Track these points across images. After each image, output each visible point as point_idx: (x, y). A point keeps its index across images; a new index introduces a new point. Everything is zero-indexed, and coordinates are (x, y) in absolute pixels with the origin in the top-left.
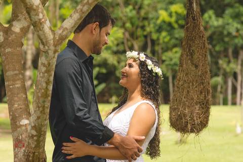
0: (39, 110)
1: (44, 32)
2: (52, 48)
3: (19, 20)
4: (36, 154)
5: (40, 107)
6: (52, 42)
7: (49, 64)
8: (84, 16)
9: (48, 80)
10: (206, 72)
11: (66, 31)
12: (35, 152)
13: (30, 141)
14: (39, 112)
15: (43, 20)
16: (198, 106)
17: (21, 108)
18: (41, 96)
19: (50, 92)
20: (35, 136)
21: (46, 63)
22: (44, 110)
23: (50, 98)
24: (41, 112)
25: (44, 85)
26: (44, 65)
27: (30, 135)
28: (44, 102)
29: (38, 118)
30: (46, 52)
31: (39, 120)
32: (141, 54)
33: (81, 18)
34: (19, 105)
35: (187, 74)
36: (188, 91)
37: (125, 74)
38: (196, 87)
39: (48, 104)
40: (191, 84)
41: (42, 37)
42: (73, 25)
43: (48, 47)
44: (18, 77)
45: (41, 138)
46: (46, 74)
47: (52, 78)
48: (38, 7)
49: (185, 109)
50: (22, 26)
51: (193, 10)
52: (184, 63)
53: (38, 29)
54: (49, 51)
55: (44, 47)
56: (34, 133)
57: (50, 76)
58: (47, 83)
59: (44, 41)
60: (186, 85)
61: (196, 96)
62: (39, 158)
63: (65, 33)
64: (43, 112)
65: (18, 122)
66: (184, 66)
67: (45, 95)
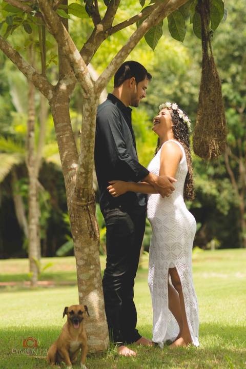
0: (85, 149)
1: (85, 82)
2: (93, 95)
3: (66, 79)
4: (86, 190)
5: (86, 147)
6: (93, 90)
7: (92, 109)
8: (118, 67)
9: (92, 122)
10: (221, 106)
11: (104, 80)
12: (84, 189)
13: (79, 179)
14: (85, 151)
15: (84, 72)
16: (217, 133)
17: (71, 154)
18: (87, 138)
19: (94, 134)
20: (84, 173)
21: (89, 108)
22: (89, 149)
23: (94, 139)
24: (87, 151)
25: (89, 127)
26: (87, 110)
27: (80, 173)
28: (89, 142)
29: (85, 157)
30: (89, 99)
31: (87, 158)
32: (173, 104)
33: (116, 69)
34: (69, 151)
35: (206, 109)
36: (208, 123)
37: (158, 121)
38: (214, 119)
39: (93, 144)
40: (209, 117)
41: (85, 86)
42: (109, 75)
43: (90, 94)
44: (66, 128)
45: (89, 175)
46: (89, 118)
47: (95, 122)
48: (79, 61)
49: (206, 137)
50: (68, 84)
51: (208, 56)
52: (203, 100)
53: (81, 80)
54: (91, 98)
55: (87, 95)
56: (83, 170)
57: (93, 119)
58: (91, 126)
59: (86, 89)
60: (205, 118)
61: (215, 126)
62: (88, 194)
63: (103, 82)
64: (89, 151)
65: (69, 167)
66: (203, 102)
67: (90, 136)
